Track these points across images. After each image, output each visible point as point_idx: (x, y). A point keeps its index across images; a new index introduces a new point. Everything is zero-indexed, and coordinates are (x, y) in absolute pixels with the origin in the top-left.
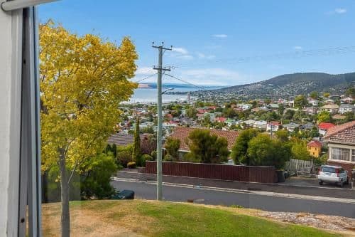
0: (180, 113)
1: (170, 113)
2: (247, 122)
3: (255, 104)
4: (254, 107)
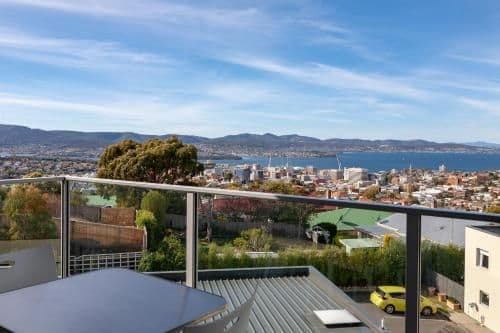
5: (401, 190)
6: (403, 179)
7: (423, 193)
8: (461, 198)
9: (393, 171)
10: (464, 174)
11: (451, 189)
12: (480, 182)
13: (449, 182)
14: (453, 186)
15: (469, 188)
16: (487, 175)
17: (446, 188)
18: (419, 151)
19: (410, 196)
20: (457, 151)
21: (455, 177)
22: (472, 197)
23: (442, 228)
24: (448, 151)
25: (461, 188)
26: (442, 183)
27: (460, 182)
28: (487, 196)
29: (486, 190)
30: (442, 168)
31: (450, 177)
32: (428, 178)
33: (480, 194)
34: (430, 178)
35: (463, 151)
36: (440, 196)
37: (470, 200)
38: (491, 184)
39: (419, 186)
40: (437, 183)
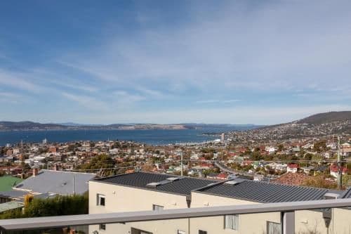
0: (212, 156)
1: (203, 156)
2: (270, 165)
3: (281, 148)
4: (280, 150)
5: (15, 159)
6: (16, 151)
7: (32, 160)
8: (58, 161)
9: (8, 145)
10: (60, 144)
11: (51, 155)
12: (70, 149)
13: (50, 150)
14: (53, 153)
15: (64, 154)
16: (74, 144)
17: (48, 155)
18: (28, 130)
19: (23, 163)
20: (55, 129)
21: (54, 147)
22: (66, 160)
23: (65, 184)
24: (49, 129)
25: (58, 154)
26: (46, 152)
27: (57, 150)
28: (75, 157)
29: (74, 154)
30: (45, 141)
31: (51, 147)
32: (35, 148)
33: (71, 157)
34: (37, 149)
35: (58, 129)
36: (44, 161)
37: (65, 162)
38: (77, 150)
39: (28, 155)
40: (41, 152)
